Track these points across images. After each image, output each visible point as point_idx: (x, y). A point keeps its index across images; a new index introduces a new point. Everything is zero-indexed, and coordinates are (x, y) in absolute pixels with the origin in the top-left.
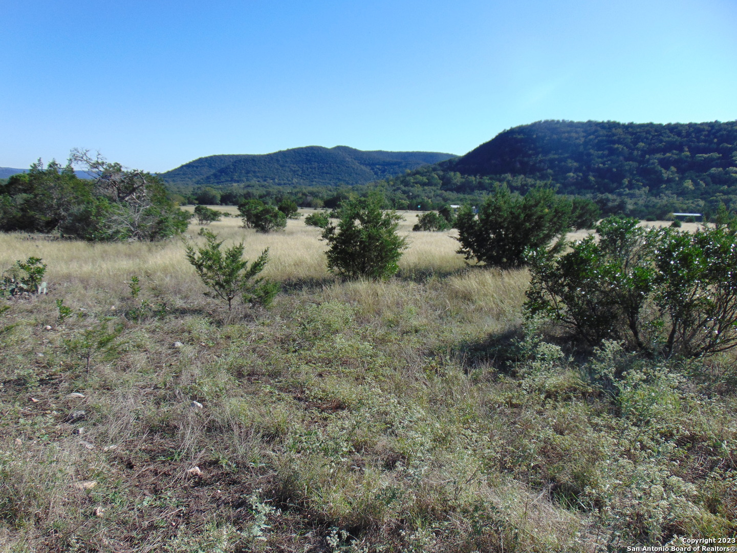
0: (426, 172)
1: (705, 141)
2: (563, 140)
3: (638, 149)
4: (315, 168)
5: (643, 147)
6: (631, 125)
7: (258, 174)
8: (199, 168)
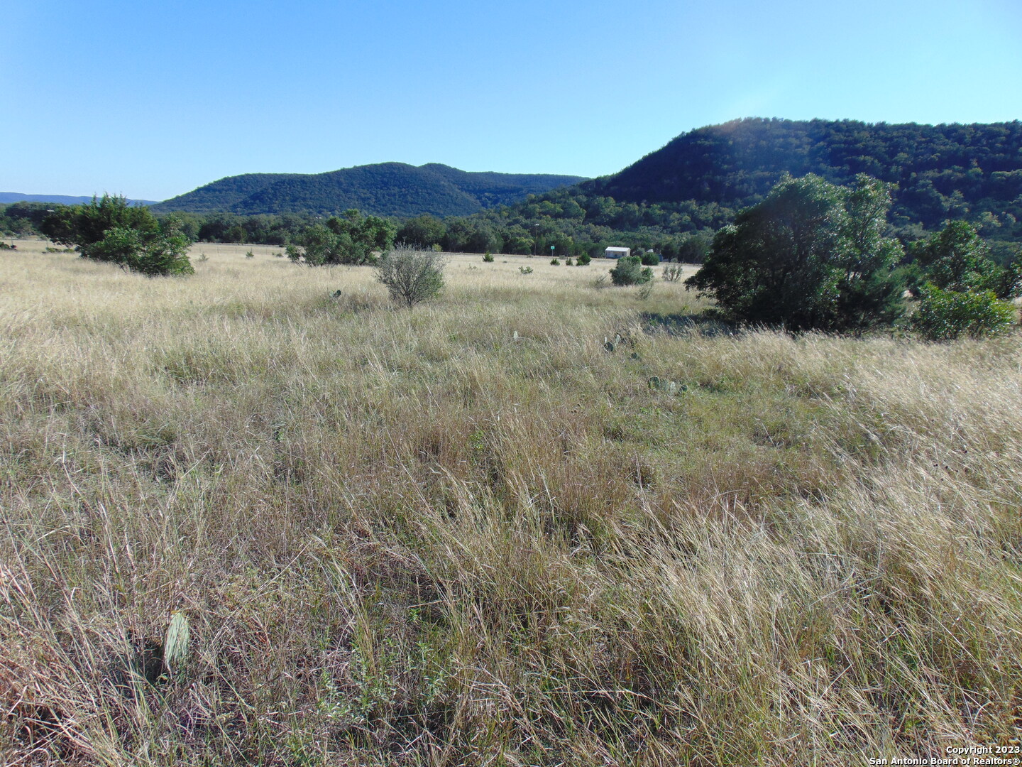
0: (560, 198)
1: (1004, 151)
2: (776, 149)
3: (897, 163)
4: (395, 195)
5: (906, 159)
6: (882, 127)
7: (310, 203)
8: (224, 192)
